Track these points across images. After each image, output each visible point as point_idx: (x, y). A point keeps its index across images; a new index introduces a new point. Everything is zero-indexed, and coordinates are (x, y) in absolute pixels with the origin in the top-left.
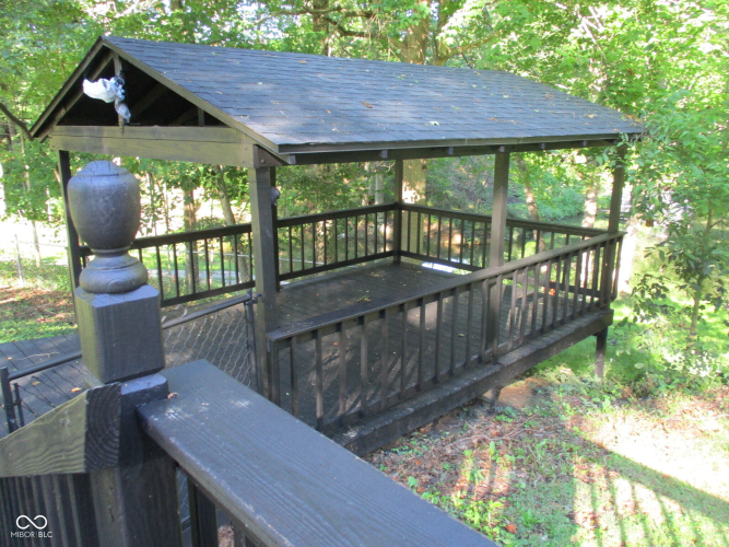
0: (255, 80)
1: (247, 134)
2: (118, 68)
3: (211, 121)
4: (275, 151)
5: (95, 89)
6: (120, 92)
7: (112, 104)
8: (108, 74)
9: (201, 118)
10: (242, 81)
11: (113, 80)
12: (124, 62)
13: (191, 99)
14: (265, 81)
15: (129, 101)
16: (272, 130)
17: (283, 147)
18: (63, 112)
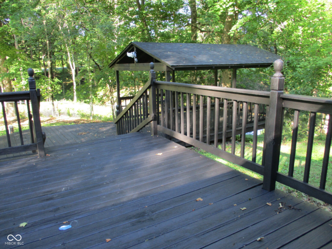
0: (167, 52)
1: (165, 64)
2: (135, 49)
3: (157, 61)
4: (171, 67)
5: (129, 55)
6: (135, 55)
7: (133, 58)
8: (132, 51)
9: (154, 61)
10: (165, 52)
11: (134, 53)
12: (137, 48)
13: (153, 56)
14: (170, 51)
15: (137, 57)
16: (170, 63)
17: (172, 66)
18: (119, 60)
